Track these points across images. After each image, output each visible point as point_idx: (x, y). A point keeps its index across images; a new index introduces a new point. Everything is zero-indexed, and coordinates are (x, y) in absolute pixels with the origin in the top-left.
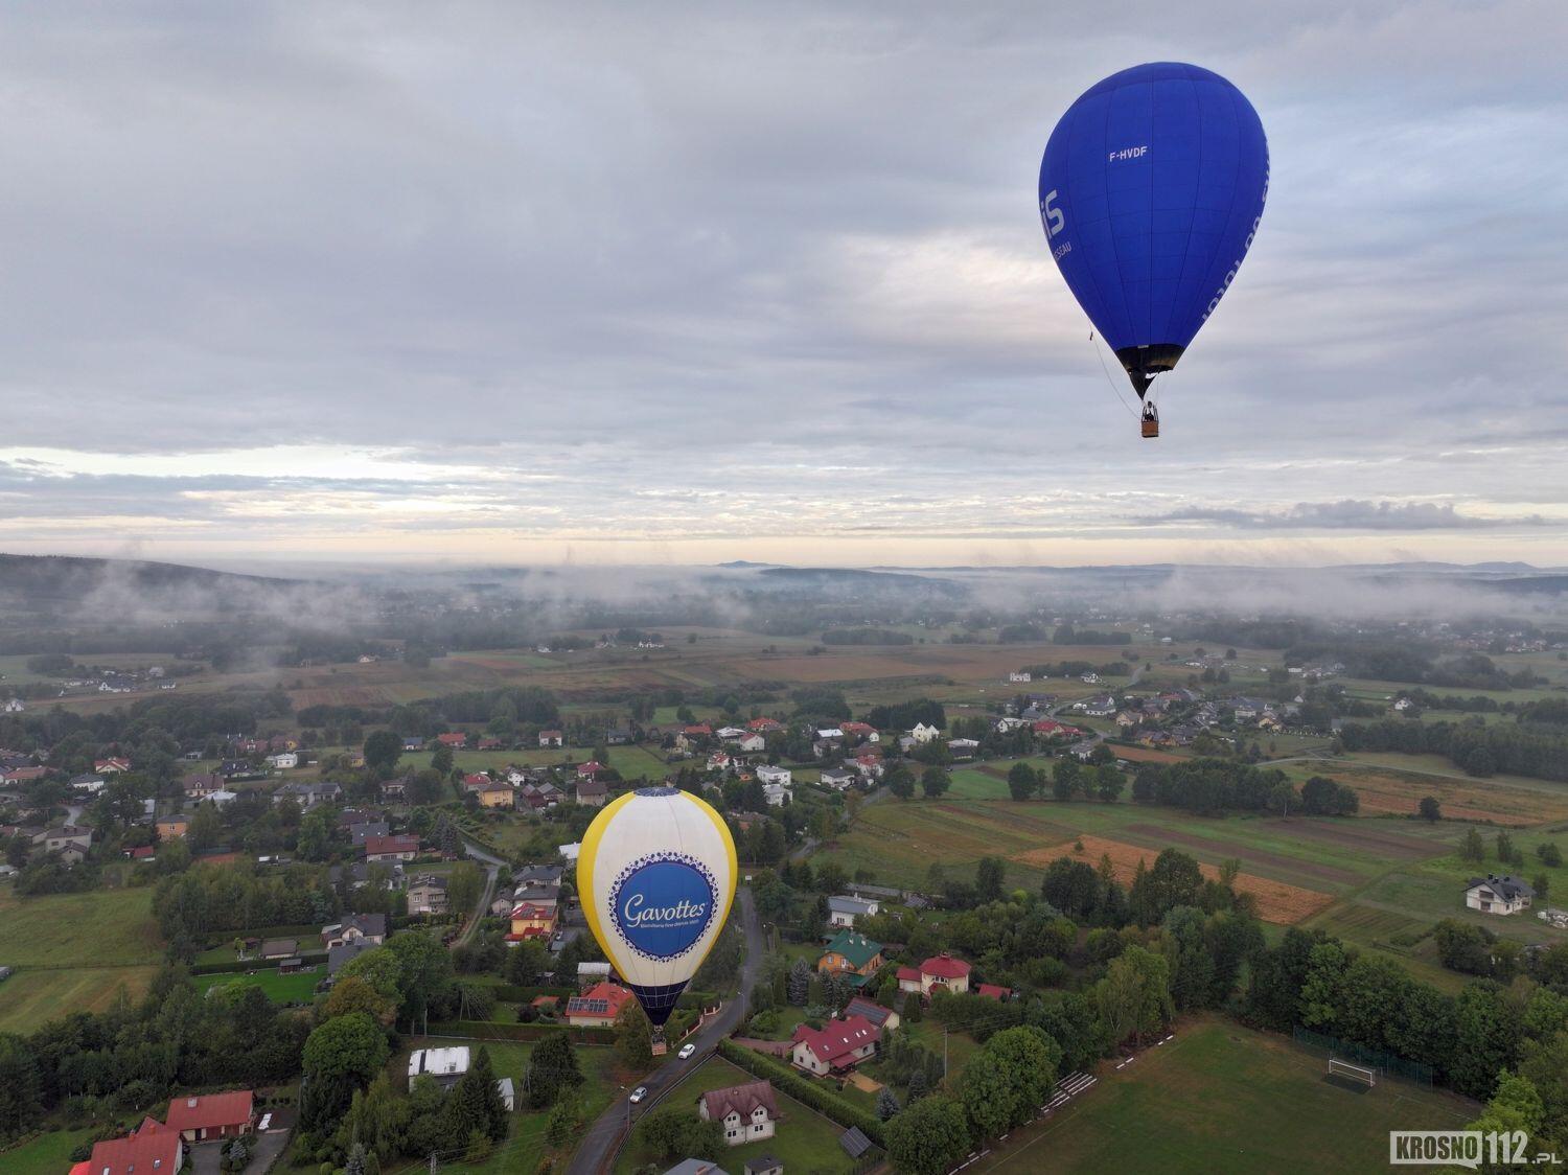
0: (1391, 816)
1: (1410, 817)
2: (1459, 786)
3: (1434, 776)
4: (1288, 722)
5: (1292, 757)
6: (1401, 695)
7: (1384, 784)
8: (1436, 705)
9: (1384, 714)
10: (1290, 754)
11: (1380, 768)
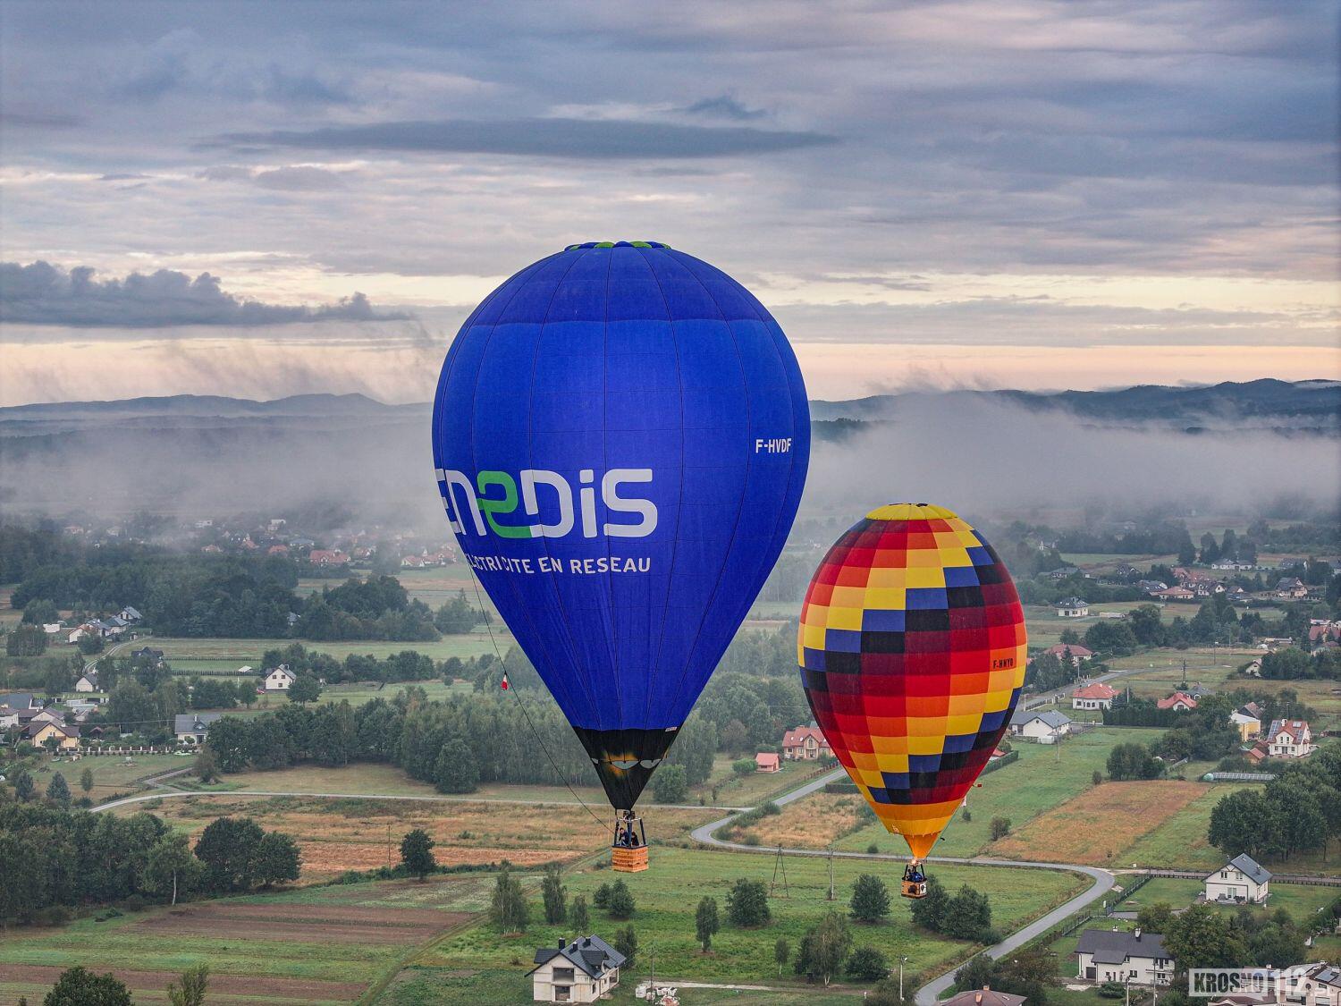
0: (353, 878)
1: (384, 874)
2: (436, 812)
3: (388, 801)
4: (89, 731)
5: (127, 795)
6: (271, 661)
7: (314, 825)
8: (337, 675)
9: (255, 700)
10: (121, 791)
11: (293, 798)
